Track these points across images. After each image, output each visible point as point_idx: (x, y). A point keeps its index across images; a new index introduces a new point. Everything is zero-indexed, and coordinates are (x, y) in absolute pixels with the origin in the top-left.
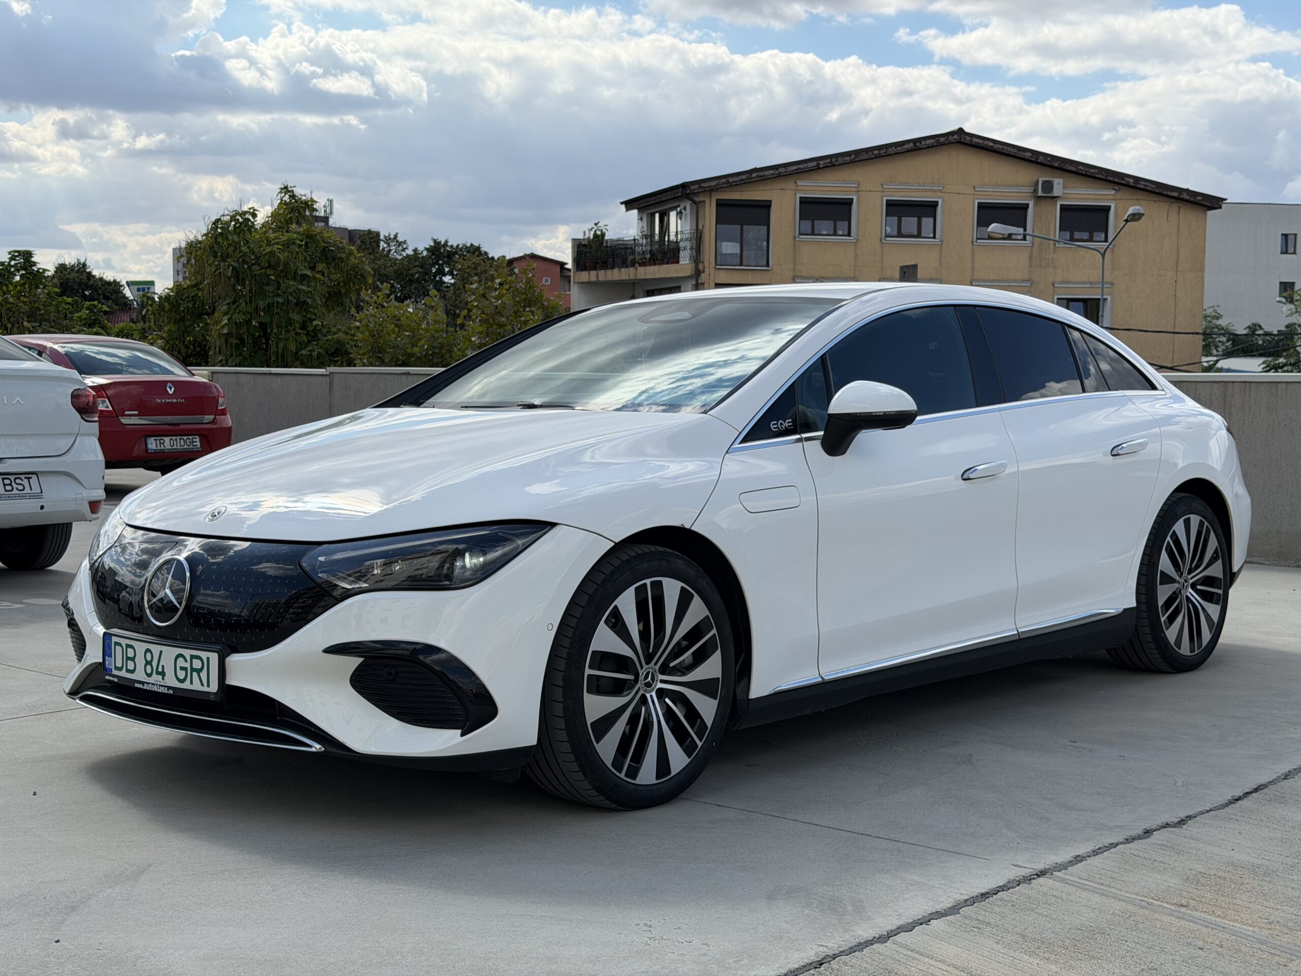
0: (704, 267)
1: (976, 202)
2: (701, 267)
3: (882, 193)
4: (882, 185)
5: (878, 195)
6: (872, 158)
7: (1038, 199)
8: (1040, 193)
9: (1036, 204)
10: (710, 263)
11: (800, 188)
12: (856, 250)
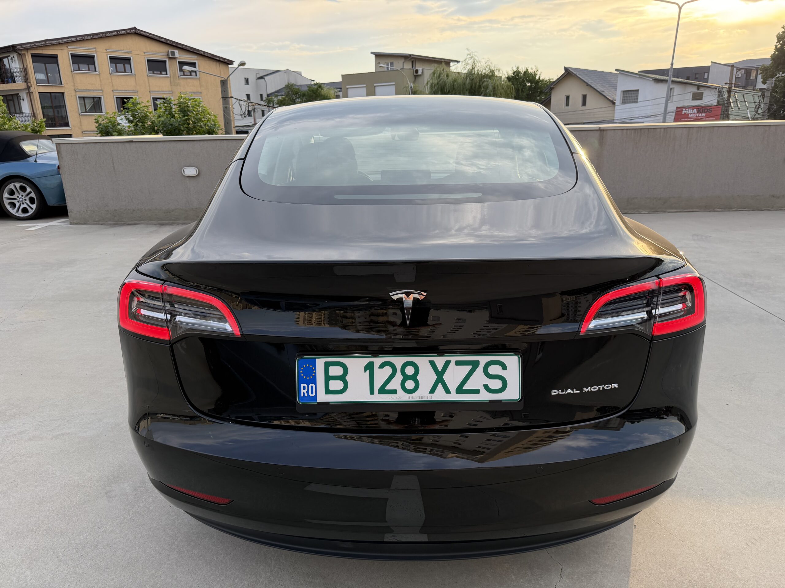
0: (31, 84)
1: (146, 58)
2: (29, 84)
3: (107, 53)
4: (106, 50)
5: (105, 54)
6: (100, 38)
7: (170, 58)
8: (170, 56)
9: (169, 60)
10: (34, 83)
11: (70, 49)
12: (100, 77)
